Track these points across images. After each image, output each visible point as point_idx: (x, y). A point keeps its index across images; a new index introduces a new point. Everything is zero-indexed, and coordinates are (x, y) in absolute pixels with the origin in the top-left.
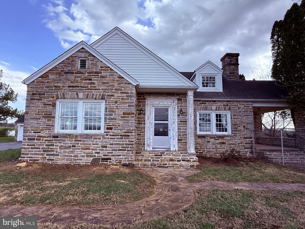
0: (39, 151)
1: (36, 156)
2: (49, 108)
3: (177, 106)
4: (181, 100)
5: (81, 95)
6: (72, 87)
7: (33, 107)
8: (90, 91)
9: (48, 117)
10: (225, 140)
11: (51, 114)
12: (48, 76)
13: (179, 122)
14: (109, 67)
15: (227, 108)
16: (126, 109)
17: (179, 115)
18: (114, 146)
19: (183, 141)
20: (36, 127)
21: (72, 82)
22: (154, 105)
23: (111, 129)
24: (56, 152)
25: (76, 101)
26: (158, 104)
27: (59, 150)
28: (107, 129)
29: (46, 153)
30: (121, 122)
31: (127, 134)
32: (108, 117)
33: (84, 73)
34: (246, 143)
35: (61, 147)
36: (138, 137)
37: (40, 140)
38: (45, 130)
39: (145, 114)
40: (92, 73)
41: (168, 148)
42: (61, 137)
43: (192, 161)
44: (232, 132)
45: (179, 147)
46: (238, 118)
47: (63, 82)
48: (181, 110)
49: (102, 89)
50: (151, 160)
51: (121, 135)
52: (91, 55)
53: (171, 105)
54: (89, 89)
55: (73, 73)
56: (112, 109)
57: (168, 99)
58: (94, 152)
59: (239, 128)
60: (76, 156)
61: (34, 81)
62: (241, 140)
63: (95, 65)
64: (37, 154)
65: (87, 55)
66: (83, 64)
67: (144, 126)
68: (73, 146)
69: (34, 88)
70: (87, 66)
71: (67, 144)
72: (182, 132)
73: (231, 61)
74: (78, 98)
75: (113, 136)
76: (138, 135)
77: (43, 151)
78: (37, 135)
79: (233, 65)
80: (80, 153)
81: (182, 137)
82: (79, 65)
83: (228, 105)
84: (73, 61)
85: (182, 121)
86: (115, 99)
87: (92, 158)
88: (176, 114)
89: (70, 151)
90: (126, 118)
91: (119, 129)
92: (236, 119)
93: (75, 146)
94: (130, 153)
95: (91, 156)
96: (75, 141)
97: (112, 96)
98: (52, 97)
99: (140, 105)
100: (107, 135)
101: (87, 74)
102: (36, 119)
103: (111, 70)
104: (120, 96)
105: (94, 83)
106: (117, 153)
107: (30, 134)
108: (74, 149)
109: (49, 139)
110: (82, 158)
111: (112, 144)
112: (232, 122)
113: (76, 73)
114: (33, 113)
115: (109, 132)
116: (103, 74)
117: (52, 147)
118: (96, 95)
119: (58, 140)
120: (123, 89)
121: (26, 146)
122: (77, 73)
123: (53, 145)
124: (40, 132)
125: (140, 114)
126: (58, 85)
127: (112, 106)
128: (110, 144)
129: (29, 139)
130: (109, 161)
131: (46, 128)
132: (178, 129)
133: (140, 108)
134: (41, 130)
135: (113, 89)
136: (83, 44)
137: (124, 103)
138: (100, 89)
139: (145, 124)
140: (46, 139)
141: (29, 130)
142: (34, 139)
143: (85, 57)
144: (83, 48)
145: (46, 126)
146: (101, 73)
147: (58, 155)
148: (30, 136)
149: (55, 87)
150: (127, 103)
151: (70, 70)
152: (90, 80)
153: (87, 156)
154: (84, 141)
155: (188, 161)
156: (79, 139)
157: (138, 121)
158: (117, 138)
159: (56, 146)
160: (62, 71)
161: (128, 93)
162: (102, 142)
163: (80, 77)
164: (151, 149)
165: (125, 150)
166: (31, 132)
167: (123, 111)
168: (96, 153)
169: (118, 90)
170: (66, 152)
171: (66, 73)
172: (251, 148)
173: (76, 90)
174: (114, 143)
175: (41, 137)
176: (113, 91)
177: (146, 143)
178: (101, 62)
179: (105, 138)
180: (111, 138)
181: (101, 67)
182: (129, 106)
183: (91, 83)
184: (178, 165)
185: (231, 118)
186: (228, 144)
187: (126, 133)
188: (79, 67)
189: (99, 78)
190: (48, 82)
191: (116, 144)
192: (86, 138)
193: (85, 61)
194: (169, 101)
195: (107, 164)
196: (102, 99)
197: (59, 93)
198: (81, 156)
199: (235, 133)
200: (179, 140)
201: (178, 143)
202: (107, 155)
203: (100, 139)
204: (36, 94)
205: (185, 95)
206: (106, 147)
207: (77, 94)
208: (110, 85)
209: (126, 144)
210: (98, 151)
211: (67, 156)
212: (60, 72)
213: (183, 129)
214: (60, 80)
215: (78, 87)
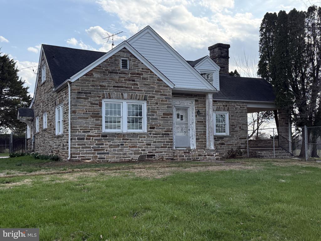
0: (91, 150)
1: (87, 155)
2: (97, 107)
3: (195, 107)
4: (198, 101)
5: (125, 95)
6: (117, 87)
7: (81, 106)
8: (134, 92)
9: (95, 117)
10: (224, 140)
11: (99, 114)
12: (92, 74)
13: (197, 122)
14: (149, 69)
15: (226, 108)
16: (165, 110)
17: (196, 116)
18: (157, 144)
19: (200, 140)
20: (85, 127)
21: (116, 82)
22: (176, 106)
23: (154, 128)
24: (106, 151)
25: (120, 101)
26: (179, 105)
27: (109, 149)
28: (151, 128)
29: (96, 152)
30: (161, 122)
31: (167, 133)
32: (150, 117)
33: (127, 74)
34: (241, 144)
35: (110, 146)
37: (90, 139)
38: (94, 129)
40: (134, 74)
41: (188, 147)
42: (110, 136)
44: (230, 132)
45: (197, 146)
46: (235, 119)
47: (108, 82)
48: (198, 111)
49: (145, 91)
51: (162, 134)
52: (132, 55)
53: (190, 106)
54: (132, 90)
55: (117, 73)
56: (154, 109)
57: (188, 100)
58: (140, 149)
59: (236, 129)
60: (125, 154)
61: (79, 79)
62: (237, 141)
63: (138, 66)
64: (89, 153)
65: (129, 55)
66: (125, 63)
68: (121, 145)
69: (78, 86)
70: (128, 66)
71: (116, 142)
72: (199, 132)
73: (222, 53)
74: (123, 98)
75: (155, 134)
77: (94, 150)
78: (86, 135)
79: (224, 57)
80: (128, 151)
81: (199, 137)
82: (121, 65)
83: (227, 106)
84: (116, 60)
85: (199, 122)
86: (155, 100)
87: (139, 155)
88: (194, 115)
89: (119, 150)
90: (165, 118)
91: (160, 129)
92: (234, 119)
93: (123, 145)
94: (170, 150)
95: (138, 154)
96: (123, 140)
97: (154, 97)
98: (98, 97)
100: (150, 134)
101: (130, 75)
102: (85, 118)
103: (151, 72)
104: (160, 98)
105: (137, 85)
106: (160, 150)
107: (80, 133)
108: (123, 147)
109: (98, 138)
110: (130, 156)
111: (155, 142)
112: (230, 123)
113: (120, 73)
114: (81, 112)
115: (152, 131)
116: (145, 76)
117: (102, 146)
118: (140, 96)
119: (108, 139)
120: (162, 91)
121: (77, 146)
122: (121, 74)
123: (103, 144)
124: (89, 132)
126: (104, 84)
127: (153, 106)
129: (78, 139)
130: (153, 157)
131: (95, 127)
132: (196, 129)
134: (90, 130)
135: (153, 91)
136: (125, 44)
137: (164, 104)
138: (142, 91)
140: (96, 138)
141: (78, 130)
142: (83, 139)
143: (127, 58)
144: (125, 48)
145: (95, 125)
146: (142, 74)
147: (108, 153)
148: (80, 136)
149: (101, 86)
150: (166, 104)
151: (114, 70)
152: (133, 81)
153: (135, 154)
154: (131, 140)
155: (212, 155)
156: (126, 138)
158: (159, 137)
159: (105, 145)
160: (106, 70)
161: (166, 95)
162: (146, 140)
163: (123, 77)
164: (174, 148)
165: (166, 147)
166: (80, 132)
167: (163, 112)
168: (142, 150)
169: (158, 92)
170: (116, 151)
171: (111, 72)
172: (245, 148)
173: (121, 90)
175: (91, 136)
176: (154, 92)
178: (142, 63)
179: (149, 137)
180: (154, 137)
181: (142, 69)
182: (168, 107)
183: (135, 84)
185: (230, 119)
186: (227, 145)
187: (166, 131)
188: (121, 67)
189: (141, 79)
190: (93, 81)
191: (158, 142)
192: (133, 137)
193: (126, 61)
194: (188, 102)
195: (152, 161)
196: (144, 100)
197: (105, 93)
198: (129, 154)
199: (232, 134)
200: (197, 139)
201: (196, 142)
202: (152, 152)
203: (145, 137)
204: (82, 93)
205: (201, 96)
206: (150, 145)
207: (122, 94)
208: (151, 87)
209: (167, 142)
210: (144, 149)
211: (117, 154)
212: (104, 70)
213: (200, 129)
214: (105, 79)
215: (123, 87)
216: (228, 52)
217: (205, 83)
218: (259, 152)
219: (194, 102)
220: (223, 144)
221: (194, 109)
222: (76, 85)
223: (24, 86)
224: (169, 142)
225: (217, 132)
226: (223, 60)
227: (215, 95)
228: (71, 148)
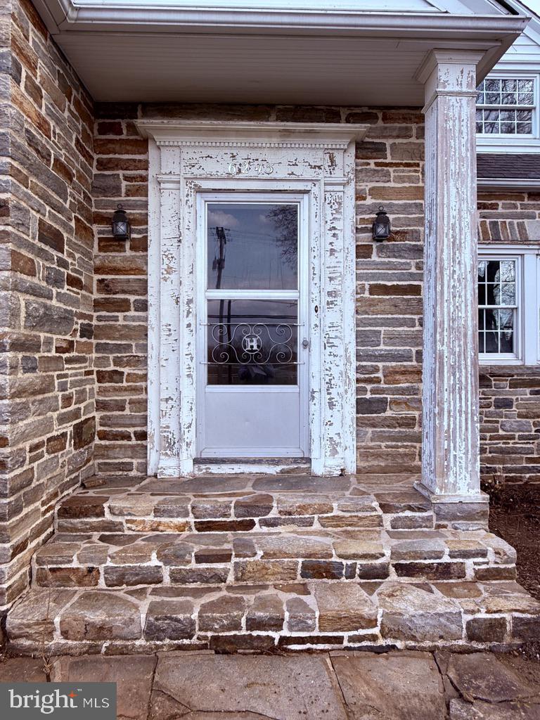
3: (351, 191)
4: (379, 150)
13: (367, 295)
17: (363, 251)
19: (389, 413)
22: (204, 185)
26: (229, 177)
36: (102, 391)
39: (142, 245)
41: (296, 460)
43: (470, 574)
45: (364, 453)
48: (382, 218)
50: (166, 572)
53: (314, 182)
57: (297, 141)
67: (139, 319)
72: (382, 358)
76: (101, 377)
81: (382, 391)
85: (386, 290)
88: (347, 241)
99: (111, 182)
125: (115, 242)
132: (362, 338)
133: (112, 204)
139: (143, 306)
157: (104, 286)
164: (188, 468)
177: (152, 428)
184: (371, 623)
194: (301, 155)
200: (363, 406)
201: (360, 423)
205: (405, 119)
213: (391, 339)
219: (347, 161)
221: (349, 204)
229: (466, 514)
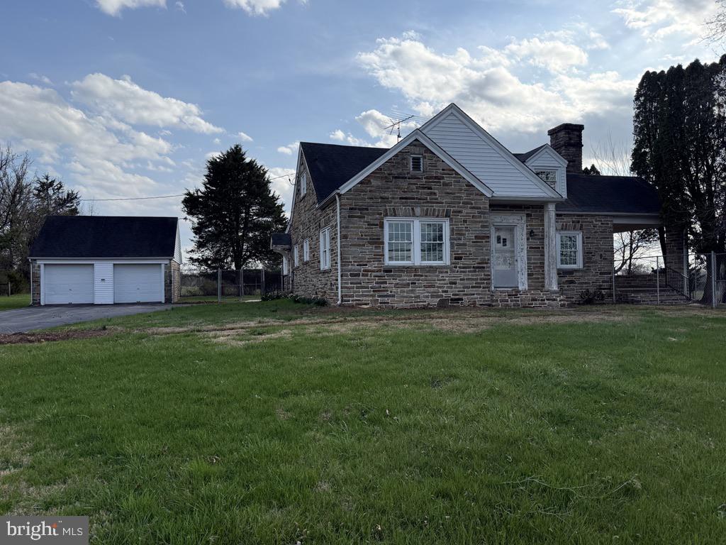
0: (369, 292)
1: (364, 298)
2: (376, 230)
3: (525, 225)
5: (418, 211)
6: (406, 198)
7: (355, 228)
8: (430, 205)
9: (376, 243)
10: (574, 276)
11: (379, 239)
12: (369, 181)
13: (529, 249)
14: (453, 170)
15: (578, 226)
16: (478, 231)
17: (528, 239)
18: (466, 282)
19: (534, 276)
20: (360, 258)
21: (404, 192)
22: (496, 224)
23: (460, 258)
24: (391, 292)
25: (411, 219)
26: (501, 222)
27: (394, 290)
28: (456, 258)
29: (377, 294)
30: (472, 250)
31: (481, 265)
32: (455, 242)
33: (420, 179)
34: (603, 282)
35: (397, 285)
37: (367, 275)
38: (374, 261)
40: (431, 178)
41: (516, 287)
42: (395, 271)
44: (584, 264)
45: (529, 285)
46: (592, 243)
47: (393, 191)
48: (532, 231)
49: (446, 203)
51: (474, 267)
52: (428, 150)
53: (518, 223)
54: (428, 202)
55: (406, 178)
56: (460, 231)
57: (515, 214)
58: (440, 290)
59: (594, 258)
60: (418, 297)
61: (351, 189)
62: (596, 277)
63: (436, 166)
64: (366, 296)
65: (423, 150)
66: (416, 163)
68: (412, 283)
69: (351, 199)
70: (421, 166)
71: (404, 280)
72: (532, 264)
73: (570, 139)
74: (414, 215)
75: (464, 268)
77: (373, 291)
78: (362, 269)
79: (573, 145)
80: (423, 293)
81: (533, 271)
82: (412, 166)
83: (579, 222)
84: (404, 159)
85: (533, 248)
86: (462, 216)
87: (439, 299)
88: (525, 237)
89: (409, 291)
90: (479, 244)
91: (470, 259)
92: (589, 243)
93: (415, 283)
94: (485, 291)
95: (437, 296)
96: (414, 276)
97: (460, 212)
98: (378, 214)
100: (456, 267)
101: (424, 180)
102: (359, 245)
103: (457, 174)
104: (471, 213)
105: (435, 194)
106: (470, 291)
107: (353, 267)
108: (415, 287)
109: (378, 274)
110: (425, 299)
111: (463, 279)
112: (583, 249)
113: (409, 178)
114: (354, 237)
115: (458, 263)
116: (446, 180)
117: (385, 285)
118: (439, 210)
119: (393, 276)
120: (473, 202)
121: (350, 285)
122: (412, 178)
123: (386, 283)
124: (366, 265)
126: (386, 195)
127: (460, 226)
128: (461, 280)
129: (351, 275)
130: (460, 302)
131: (375, 258)
132: (528, 259)
134: (368, 262)
135: (460, 203)
136: (417, 134)
137: (476, 222)
138: (442, 203)
140: (376, 274)
141: (351, 262)
142: (358, 275)
143: (419, 154)
144: (416, 140)
145: (375, 255)
146: (443, 178)
147: (393, 296)
148: (354, 270)
149: (382, 198)
150: (480, 222)
151: (401, 174)
152: (430, 188)
153: (432, 296)
154: (426, 276)
155: (554, 300)
156: (419, 273)
158: (469, 272)
159: (389, 283)
160: (389, 174)
161: (480, 208)
162: (449, 277)
163: (415, 184)
164: (493, 289)
165: (480, 287)
166: (353, 265)
167: (475, 233)
168: (443, 292)
169: (467, 203)
170: (404, 292)
171: (396, 178)
172: (610, 289)
173: (411, 203)
174: (465, 277)
175: (369, 271)
176: (461, 205)
178: (443, 161)
179: (454, 272)
180: (461, 272)
181: (443, 170)
182: (482, 227)
183: (431, 193)
185: (583, 243)
186: (579, 283)
187: (479, 263)
188: (411, 169)
189: (440, 185)
190: (370, 191)
191: (468, 279)
192: (429, 272)
193: (419, 159)
194: (515, 217)
195: (458, 307)
196: (446, 217)
197: (387, 207)
198: (424, 297)
199: (588, 267)
200: (529, 275)
201: (528, 279)
202: (458, 295)
203: (447, 272)
204: (355, 209)
205: (537, 208)
206: (455, 283)
207: (413, 209)
208: (457, 197)
209: (481, 279)
210: (445, 289)
211: (406, 297)
212: (386, 175)
213: (535, 259)
214: (388, 188)
215: (414, 199)
216: (580, 137)
217: (543, 187)
218: (633, 295)
219: (524, 218)
220: (572, 282)
221: (525, 228)
222: (348, 199)
223: (279, 203)
224: (484, 280)
225: (562, 263)
226: (572, 150)
227: (560, 205)
228: (342, 288)
229: (555, 292)
